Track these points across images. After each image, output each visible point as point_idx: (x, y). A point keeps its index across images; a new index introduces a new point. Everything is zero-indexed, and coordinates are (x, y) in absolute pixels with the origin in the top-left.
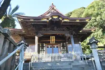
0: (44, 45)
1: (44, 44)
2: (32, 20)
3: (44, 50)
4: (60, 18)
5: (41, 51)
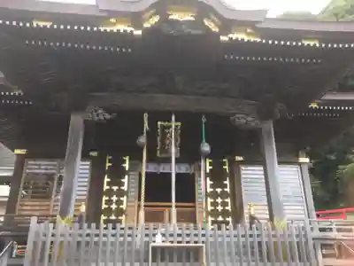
0: (127, 166)
1: (127, 159)
2: (41, 24)
3: (125, 188)
4: (207, 22)
5: (110, 193)
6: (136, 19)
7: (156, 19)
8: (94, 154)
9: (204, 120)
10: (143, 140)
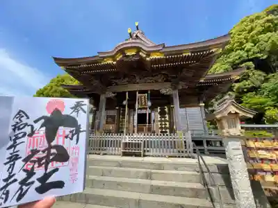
6: (113, 57)
7: (121, 56)
8: (117, 108)
9: (149, 92)
10: (125, 103)
